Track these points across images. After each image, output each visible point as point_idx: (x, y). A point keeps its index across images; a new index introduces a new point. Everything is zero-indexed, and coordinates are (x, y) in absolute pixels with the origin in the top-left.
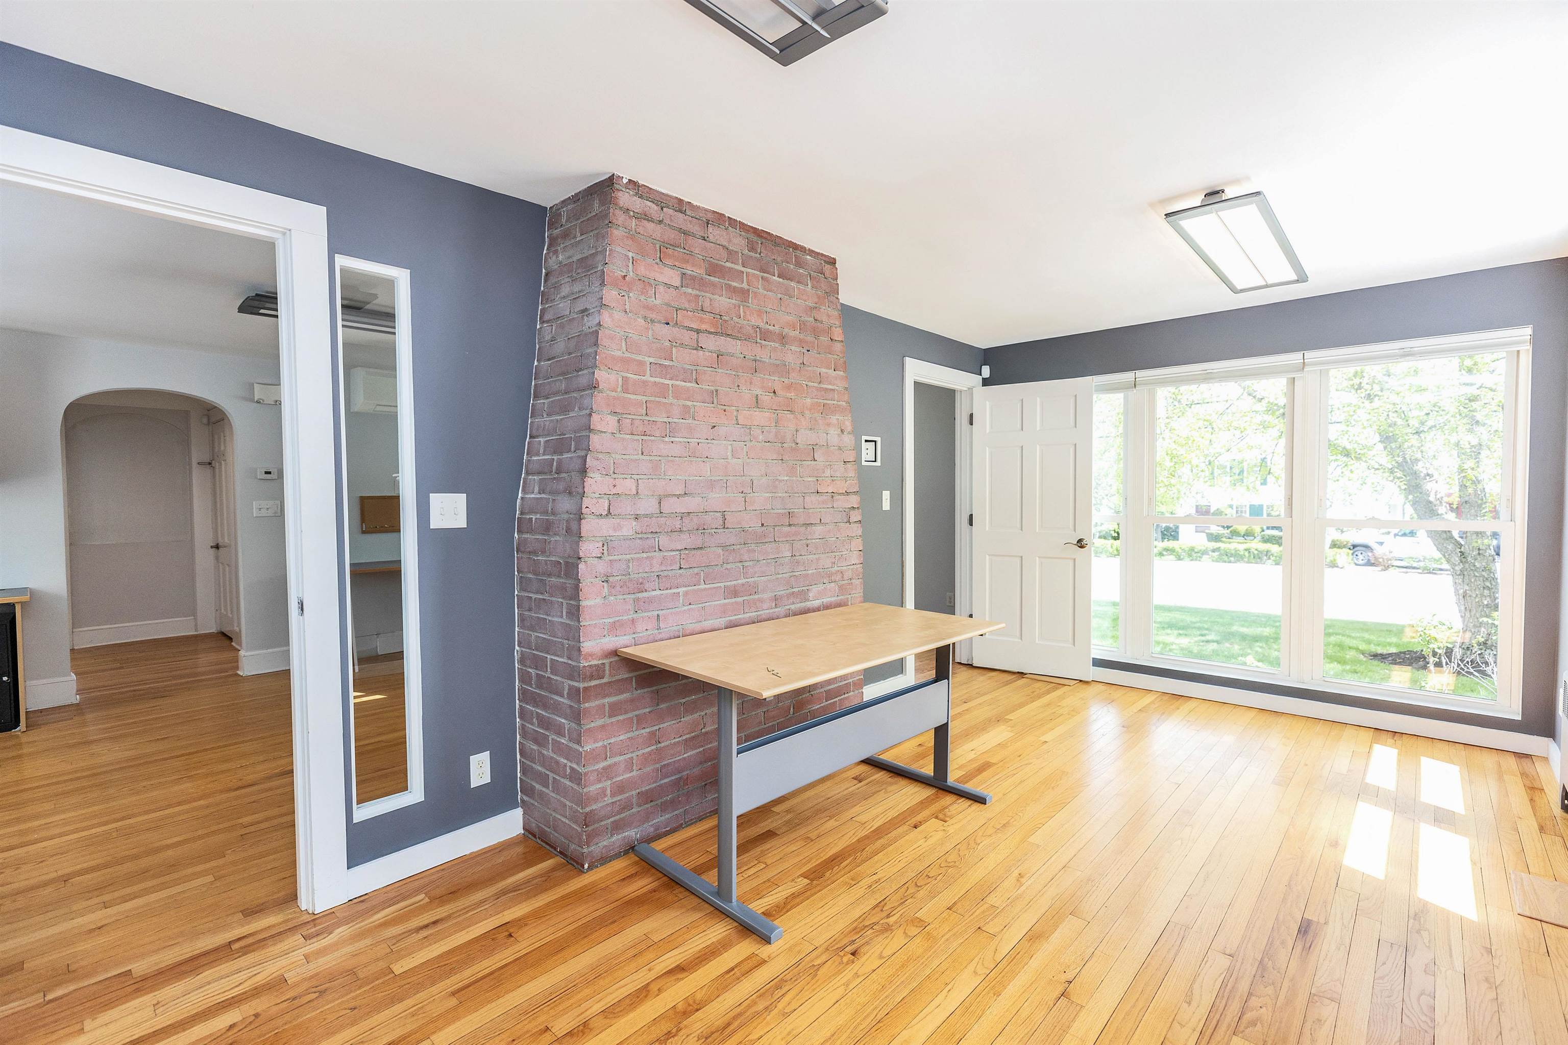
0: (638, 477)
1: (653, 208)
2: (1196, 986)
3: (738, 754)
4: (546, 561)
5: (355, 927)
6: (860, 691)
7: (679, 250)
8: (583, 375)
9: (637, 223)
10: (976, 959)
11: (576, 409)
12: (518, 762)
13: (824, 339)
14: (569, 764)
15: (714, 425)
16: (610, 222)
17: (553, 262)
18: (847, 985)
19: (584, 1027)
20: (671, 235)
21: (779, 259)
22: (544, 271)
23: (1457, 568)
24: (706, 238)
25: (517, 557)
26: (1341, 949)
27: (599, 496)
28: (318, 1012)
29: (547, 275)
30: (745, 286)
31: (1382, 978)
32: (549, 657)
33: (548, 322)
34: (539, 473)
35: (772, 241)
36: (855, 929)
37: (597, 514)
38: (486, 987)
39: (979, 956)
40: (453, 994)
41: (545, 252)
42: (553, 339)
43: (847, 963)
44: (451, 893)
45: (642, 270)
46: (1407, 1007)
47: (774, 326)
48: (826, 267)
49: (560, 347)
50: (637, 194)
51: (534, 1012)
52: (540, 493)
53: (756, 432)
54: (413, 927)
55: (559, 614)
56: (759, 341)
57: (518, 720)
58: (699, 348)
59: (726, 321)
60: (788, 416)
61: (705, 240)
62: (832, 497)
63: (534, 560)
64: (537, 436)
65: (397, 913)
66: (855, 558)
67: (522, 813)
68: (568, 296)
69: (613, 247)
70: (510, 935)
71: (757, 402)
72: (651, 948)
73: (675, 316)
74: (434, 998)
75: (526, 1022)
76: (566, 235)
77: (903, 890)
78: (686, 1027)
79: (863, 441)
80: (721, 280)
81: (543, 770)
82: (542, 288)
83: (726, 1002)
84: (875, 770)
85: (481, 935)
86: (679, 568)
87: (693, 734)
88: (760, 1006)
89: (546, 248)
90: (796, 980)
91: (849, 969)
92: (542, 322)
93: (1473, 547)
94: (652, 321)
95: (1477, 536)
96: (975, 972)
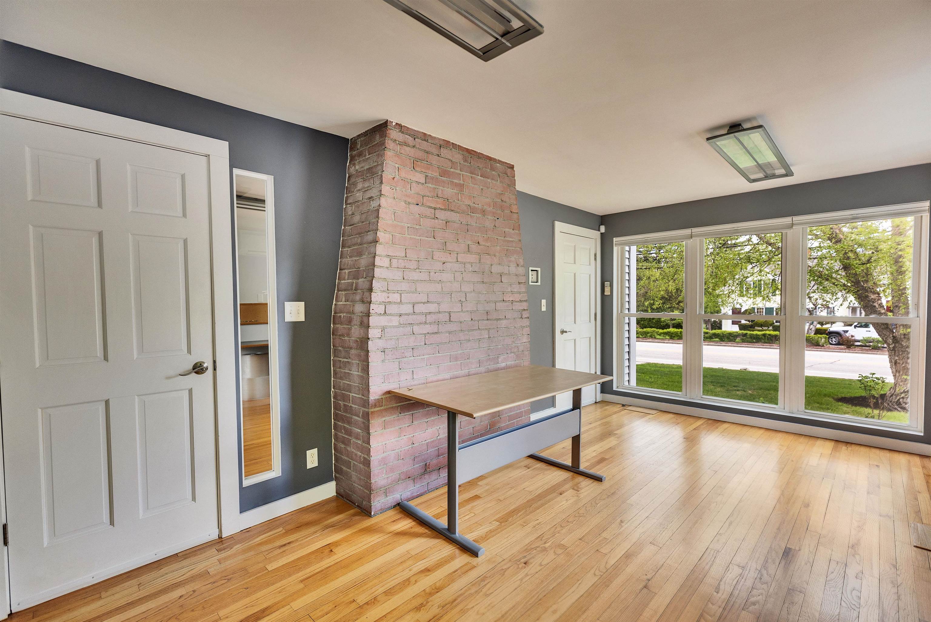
0: (401, 292)
1: (410, 140)
2: (722, 583)
3: (459, 450)
4: (349, 340)
5: (245, 545)
6: (528, 416)
7: (424, 162)
8: (370, 234)
9: (401, 148)
10: (595, 567)
11: (366, 254)
12: (333, 454)
13: (507, 212)
14: (363, 455)
15: (444, 262)
16: (385, 148)
17: (352, 170)
18: (521, 580)
19: (375, 600)
20: (420, 154)
21: (481, 166)
22: (347, 175)
23: (891, 346)
24: (439, 155)
25: (333, 338)
26: (808, 565)
27: (380, 303)
28: (228, 589)
29: (349, 177)
30: (462, 182)
31: (829, 581)
32: (351, 395)
33: (350, 204)
34: (345, 290)
35: (477, 156)
36: (526, 549)
37: (379, 313)
38: (319, 578)
39: (597, 566)
40: (302, 581)
41: (348, 164)
42: (353, 214)
43: (522, 568)
44: (297, 528)
45: (403, 175)
46: (844, 597)
47: (478, 205)
48: (508, 170)
49: (357, 218)
50: (401, 131)
51: (346, 592)
52: (345, 302)
53: (468, 266)
54: (277, 545)
55: (357, 370)
56: (469, 213)
57: (333, 431)
58: (436, 218)
59: (451, 202)
60: (487, 256)
61: (438, 156)
62: (512, 303)
63: (343, 340)
64: (344, 269)
65: (267, 538)
66: (525, 339)
67: (336, 484)
68: (361, 190)
69: (387, 161)
70: (331, 551)
71: (469, 249)
72: (411, 558)
73: (422, 200)
74: (290, 584)
75: (342, 597)
76: (360, 155)
77: (553, 529)
78: (431, 601)
79: (530, 271)
80: (447, 179)
81: (348, 459)
82: (346, 185)
83: (452, 588)
84: (537, 462)
85: (315, 550)
86: (424, 344)
87: (433, 439)
88: (473, 590)
89: (348, 162)
90: (493, 577)
91: (523, 571)
92: (346, 204)
93: (901, 333)
94: (409, 203)
95: (903, 327)
96: (595, 575)
